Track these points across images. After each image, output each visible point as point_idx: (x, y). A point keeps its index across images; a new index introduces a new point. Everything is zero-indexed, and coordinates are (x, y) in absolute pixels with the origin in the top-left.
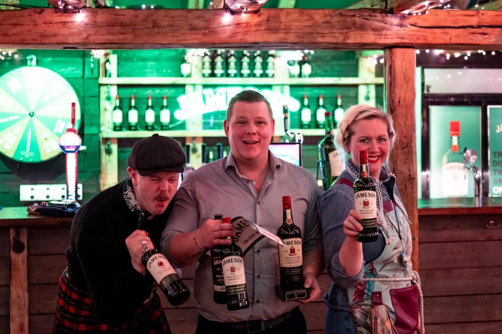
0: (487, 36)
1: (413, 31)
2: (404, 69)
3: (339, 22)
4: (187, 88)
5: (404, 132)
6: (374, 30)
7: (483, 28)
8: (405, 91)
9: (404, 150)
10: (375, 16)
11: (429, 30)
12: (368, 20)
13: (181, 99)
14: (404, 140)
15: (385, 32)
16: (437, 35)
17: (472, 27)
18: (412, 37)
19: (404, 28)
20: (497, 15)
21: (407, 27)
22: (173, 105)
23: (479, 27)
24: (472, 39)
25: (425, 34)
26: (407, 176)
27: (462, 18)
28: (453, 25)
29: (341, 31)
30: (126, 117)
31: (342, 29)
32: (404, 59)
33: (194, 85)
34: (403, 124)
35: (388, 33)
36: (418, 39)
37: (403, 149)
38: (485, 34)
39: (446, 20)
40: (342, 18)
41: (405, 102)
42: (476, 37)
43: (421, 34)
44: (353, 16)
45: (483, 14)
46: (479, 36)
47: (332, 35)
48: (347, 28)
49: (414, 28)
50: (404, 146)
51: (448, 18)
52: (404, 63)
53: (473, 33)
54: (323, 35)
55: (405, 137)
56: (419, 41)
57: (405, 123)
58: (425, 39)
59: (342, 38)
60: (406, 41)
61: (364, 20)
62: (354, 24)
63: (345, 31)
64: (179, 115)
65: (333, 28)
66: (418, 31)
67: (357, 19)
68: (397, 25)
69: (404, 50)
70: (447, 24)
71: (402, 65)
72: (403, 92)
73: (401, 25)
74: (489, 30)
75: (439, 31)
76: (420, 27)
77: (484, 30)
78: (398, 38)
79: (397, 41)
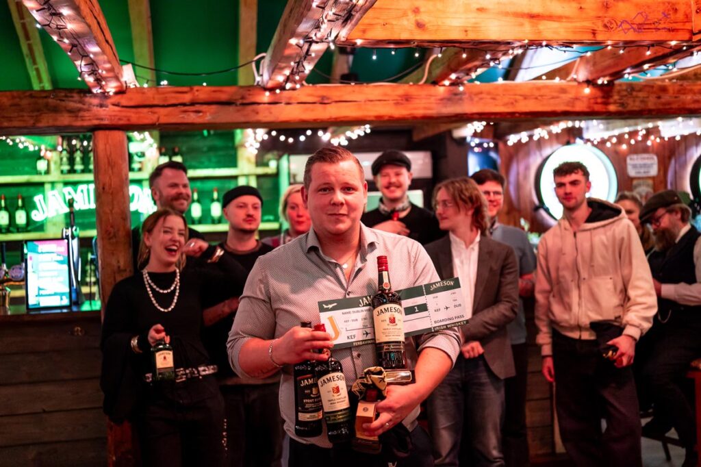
0: (201, 114)
1: (114, 111)
2: (109, 153)
3: (29, 104)
5: (110, 222)
6: (70, 111)
7: (197, 106)
8: (110, 177)
9: (111, 241)
10: (72, 97)
11: (134, 110)
12: (63, 101)
13: (38, 199)
14: (111, 229)
15: (81, 114)
16: (142, 115)
17: (184, 105)
18: (113, 118)
19: (104, 108)
20: (214, 91)
21: (107, 107)
22: (29, 206)
23: (193, 104)
24: (183, 117)
25: (129, 114)
26: (116, 268)
27: (174, 95)
28: (161, 103)
29: (31, 114)
31: (32, 111)
32: (108, 142)
33: (53, 183)
34: (109, 212)
35: (86, 114)
36: (120, 119)
37: (110, 239)
38: (199, 112)
39: (154, 98)
40: (33, 100)
41: (110, 189)
42: (189, 115)
43: (124, 114)
44: (46, 97)
45: (197, 91)
46: (192, 114)
47: (20, 118)
48: (38, 111)
49: (117, 108)
50: (112, 235)
51: (156, 96)
52: (107, 146)
53: (185, 111)
54: (10, 119)
55: (112, 227)
56: (121, 122)
57: (111, 211)
58: (129, 120)
59: (32, 122)
60: (106, 122)
61: (58, 102)
62: (47, 105)
63: (35, 114)
64: (36, 216)
65: (22, 110)
66: (120, 111)
67: (50, 100)
68: (97, 106)
69: (107, 132)
70: (156, 102)
71: (106, 149)
72: (108, 178)
73: (101, 106)
74: (204, 108)
75: (145, 110)
76: (123, 107)
77: (197, 107)
78: (97, 119)
79: (96, 122)
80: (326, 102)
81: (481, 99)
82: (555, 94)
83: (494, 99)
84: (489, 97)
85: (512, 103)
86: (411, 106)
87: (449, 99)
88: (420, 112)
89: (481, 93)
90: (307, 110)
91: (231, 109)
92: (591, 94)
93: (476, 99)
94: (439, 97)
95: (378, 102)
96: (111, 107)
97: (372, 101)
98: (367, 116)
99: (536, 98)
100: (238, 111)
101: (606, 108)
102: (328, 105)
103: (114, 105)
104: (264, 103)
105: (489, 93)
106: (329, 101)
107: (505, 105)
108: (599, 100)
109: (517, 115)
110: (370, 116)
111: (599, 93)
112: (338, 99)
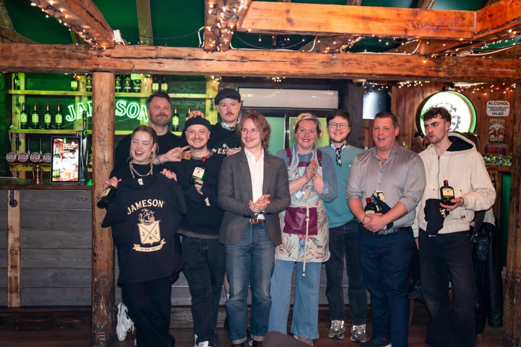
0: (162, 65)
1: (106, 60)
2: (101, 87)
3: (54, 53)
4: (77, 99)
5: (100, 131)
6: (78, 59)
8: (102, 102)
9: (100, 143)
10: (81, 49)
11: (118, 60)
12: (75, 52)
13: (70, 107)
15: (85, 61)
16: (124, 63)
17: (151, 58)
18: (105, 64)
19: (100, 58)
20: (171, 50)
21: (102, 57)
22: (64, 112)
23: (157, 58)
24: (150, 66)
25: (115, 62)
26: (102, 161)
27: (145, 51)
28: (137, 57)
29: (54, 60)
30: (29, 118)
31: (55, 58)
32: (101, 80)
33: (80, 97)
35: (89, 61)
36: (110, 65)
38: (161, 63)
39: (132, 53)
40: (56, 51)
41: (101, 110)
42: (154, 65)
43: (112, 62)
44: (64, 49)
45: (160, 49)
46: (156, 65)
47: (48, 62)
48: (59, 58)
49: (108, 58)
51: (134, 52)
53: (152, 62)
54: (41, 62)
56: (110, 68)
57: (101, 124)
58: (115, 66)
59: (55, 64)
60: (101, 67)
61: (72, 52)
62: (64, 54)
63: (57, 59)
64: (69, 119)
65: (49, 57)
66: (110, 60)
67: (67, 51)
68: (96, 56)
69: (102, 73)
70: (133, 56)
73: (99, 56)
74: (164, 60)
75: (126, 60)
76: (112, 57)
77: (160, 60)
78: (95, 65)
79: (95, 67)
80: (244, 60)
81: (349, 64)
82: (401, 63)
83: (359, 64)
84: (355, 63)
85: (371, 67)
86: (301, 66)
87: (327, 63)
88: (307, 71)
89: (350, 60)
90: (231, 65)
91: (182, 62)
92: (427, 64)
93: (346, 63)
94: (320, 61)
95: (279, 62)
96: (104, 57)
97: (275, 61)
98: (271, 71)
99: (388, 65)
100: (186, 64)
101: (437, 74)
102: (246, 63)
103: (107, 56)
104: (203, 60)
105: (355, 60)
106: (246, 61)
107: (366, 68)
108: (433, 69)
109: (374, 75)
110: (273, 72)
111: (433, 64)
112: (252, 59)
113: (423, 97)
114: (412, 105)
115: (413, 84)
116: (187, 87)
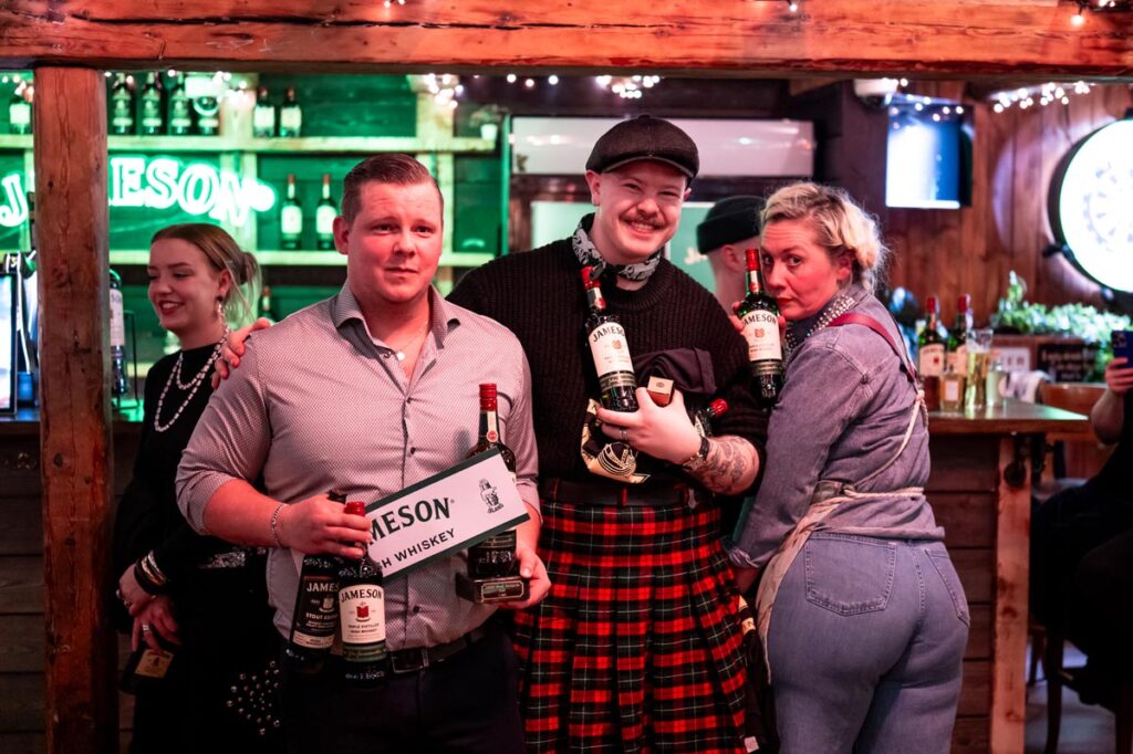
0: (251, 41)
1: (75, 29)
2: (63, 114)
5: (63, 251)
7: (242, 23)
8: (64, 161)
9: (64, 290)
11: (115, 28)
14: (63, 267)
15: (10, 32)
16: (131, 39)
17: (217, 20)
18: (72, 43)
19: (55, 22)
21: (62, 20)
23: (234, 20)
24: (215, 47)
25: (105, 36)
26: (70, 345)
28: (171, 17)
32: (62, 92)
34: (60, 232)
35: (19, 33)
36: (86, 46)
37: (61, 286)
38: (248, 36)
39: (156, 6)
41: (63, 187)
42: (225, 43)
43: (94, 35)
46: (233, 42)
49: (80, 23)
50: (63, 279)
52: (62, 99)
53: (218, 35)
55: (65, 262)
56: (87, 52)
57: (65, 231)
58: (103, 48)
60: (58, 51)
66: (87, 29)
68: (42, 17)
69: (62, 71)
70: (160, 14)
71: (57, 104)
72: (61, 164)
73: (50, 17)
74: (258, 28)
75: (138, 29)
76: (94, 20)
77: (243, 27)
78: (41, 44)
79: (39, 50)
80: (510, 24)
81: (842, 29)
82: (1005, 25)
83: (871, 31)
84: (860, 26)
85: (909, 41)
86: (690, 40)
87: (771, 29)
88: (708, 53)
89: (844, 17)
90: (467, 40)
91: (314, 32)
92: (1085, 28)
93: (831, 30)
94: (750, 24)
95: (619, 29)
96: (69, 19)
97: (607, 26)
98: (594, 58)
99: (964, 33)
100: (328, 37)
101: (1118, 60)
102: (513, 32)
103: (75, 16)
104: (381, 24)
105: (860, 18)
106: (518, 24)
107: (894, 44)
108: (1103, 42)
109: (918, 66)
110: (601, 59)
111: (1103, 26)
112: (534, 21)
113: (1068, 137)
114: (1035, 163)
115: (1037, 97)
116: (360, 119)
